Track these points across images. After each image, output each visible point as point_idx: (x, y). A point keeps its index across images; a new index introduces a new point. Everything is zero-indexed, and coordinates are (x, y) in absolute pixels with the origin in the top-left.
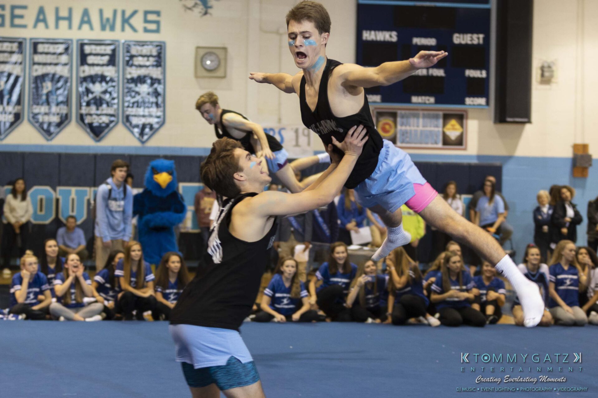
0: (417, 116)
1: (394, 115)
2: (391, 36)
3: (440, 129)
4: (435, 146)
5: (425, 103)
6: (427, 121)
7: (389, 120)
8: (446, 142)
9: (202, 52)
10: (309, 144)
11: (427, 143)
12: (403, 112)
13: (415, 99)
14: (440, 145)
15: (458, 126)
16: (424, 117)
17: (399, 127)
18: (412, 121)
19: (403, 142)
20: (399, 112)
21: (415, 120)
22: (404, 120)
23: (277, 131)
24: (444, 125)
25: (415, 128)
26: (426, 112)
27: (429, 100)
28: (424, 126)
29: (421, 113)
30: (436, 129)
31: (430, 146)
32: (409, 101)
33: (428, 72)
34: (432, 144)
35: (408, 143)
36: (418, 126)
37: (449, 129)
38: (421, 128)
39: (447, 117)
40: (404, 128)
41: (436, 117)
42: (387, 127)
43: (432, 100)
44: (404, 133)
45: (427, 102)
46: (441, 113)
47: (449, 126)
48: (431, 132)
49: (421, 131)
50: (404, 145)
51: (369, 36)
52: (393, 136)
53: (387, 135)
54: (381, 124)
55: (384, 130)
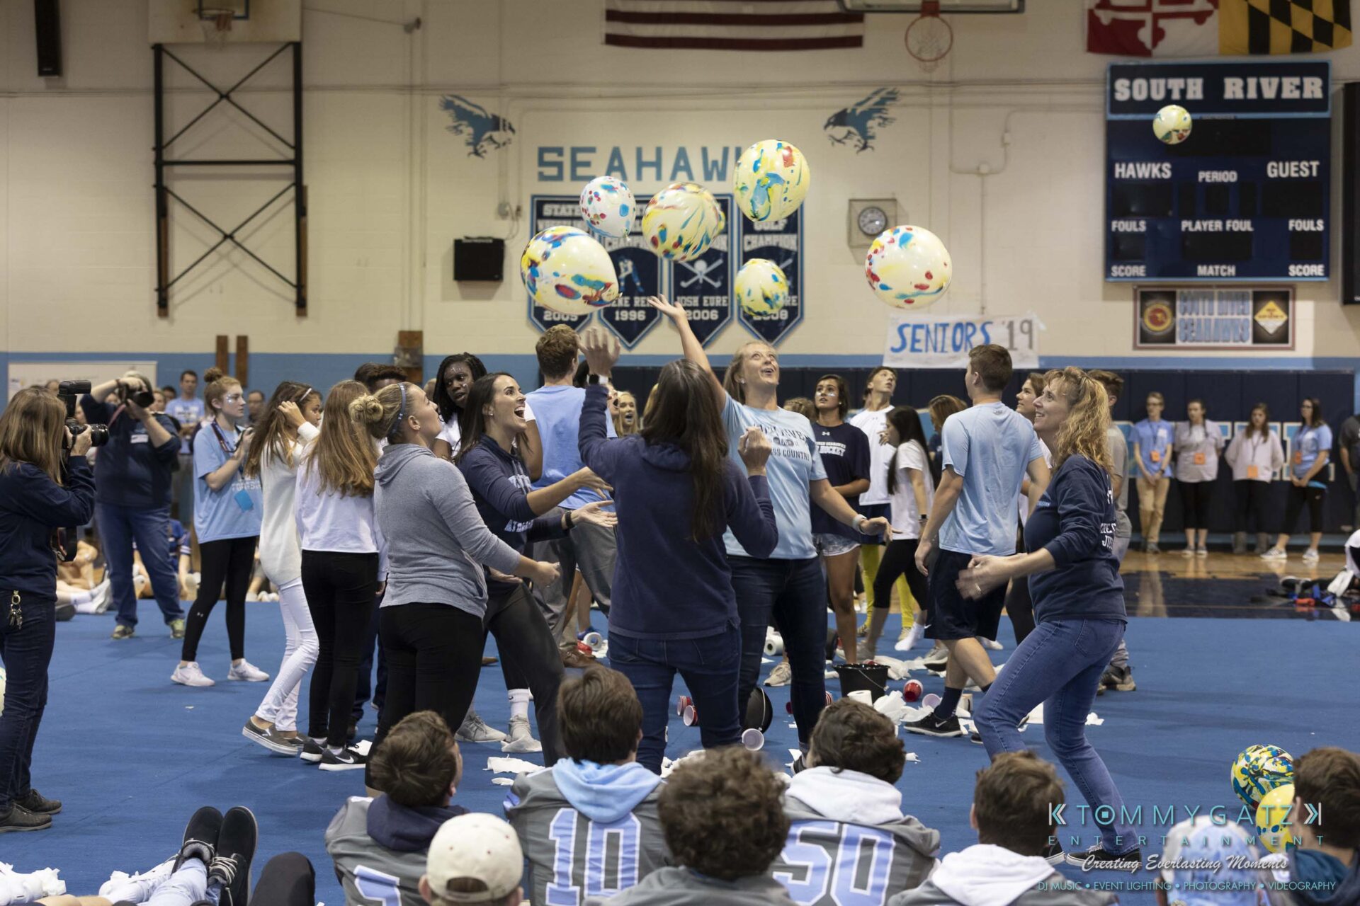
0: (1210, 298)
1: (1170, 296)
2: (1161, 170)
3: (1250, 317)
4: (1241, 344)
5: (1220, 276)
6: (1227, 305)
7: (1163, 305)
8: (1260, 336)
9: (859, 207)
10: (1031, 346)
11: (1227, 341)
12: (1186, 291)
13: (1202, 270)
14: (1249, 343)
15: (1279, 312)
16: (1221, 298)
17: (1179, 316)
18: (1202, 305)
19: (1185, 339)
20: (1178, 291)
21: (1207, 303)
22: (1189, 304)
23: (978, 326)
24: (1255, 312)
25: (1207, 316)
26: (1224, 290)
27: (1225, 271)
28: (1220, 314)
29: (1216, 291)
30: (1242, 317)
31: (1231, 344)
32: (1194, 273)
33: (1224, 225)
34: (1235, 341)
35: (1193, 340)
36: (1211, 314)
37: (1264, 316)
38: (1216, 316)
39: (1260, 298)
40: (1187, 316)
41: (1243, 298)
42: (1159, 315)
43: (1232, 270)
44: (1188, 325)
45: (1223, 274)
46: (1250, 291)
47: (1263, 312)
48: (1233, 321)
49: (1217, 321)
50: (1188, 344)
51: (1125, 171)
52: (1169, 330)
53: (1160, 329)
54: (1148, 311)
55: (1155, 321)
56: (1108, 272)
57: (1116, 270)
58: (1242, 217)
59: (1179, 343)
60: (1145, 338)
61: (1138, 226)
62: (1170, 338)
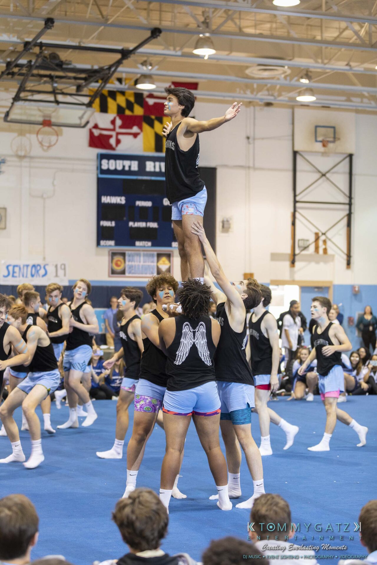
0: (139, 255)
1: (123, 255)
2: (121, 200)
3: (155, 264)
5: (144, 246)
6: (146, 258)
7: (120, 258)
10: (65, 275)
11: (146, 274)
12: (130, 252)
13: (138, 243)
15: (167, 262)
16: (144, 255)
17: (127, 263)
18: (136, 258)
19: (130, 273)
20: (127, 252)
21: (138, 258)
22: (131, 258)
23: (42, 266)
24: (158, 261)
25: (138, 263)
26: (145, 253)
28: (144, 262)
29: (142, 253)
30: (152, 264)
31: (148, 275)
32: (134, 245)
33: (146, 225)
34: (150, 274)
35: (133, 273)
36: (140, 262)
37: (161, 264)
38: (142, 263)
39: (159, 256)
40: (130, 263)
41: (152, 256)
42: (119, 263)
43: (150, 244)
44: (131, 267)
45: (146, 245)
46: (155, 253)
47: (161, 262)
48: (149, 266)
49: (142, 266)
50: (131, 275)
51: (106, 200)
52: (123, 269)
53: (119, 269)
54: (114, 261)
55: (117, 265)
56: (98, 244)
57: (102, 243)
58: (154, 221)
59: (127, 274)
60: (113, 272)
61: (111, 224)
62: (123, 272)
